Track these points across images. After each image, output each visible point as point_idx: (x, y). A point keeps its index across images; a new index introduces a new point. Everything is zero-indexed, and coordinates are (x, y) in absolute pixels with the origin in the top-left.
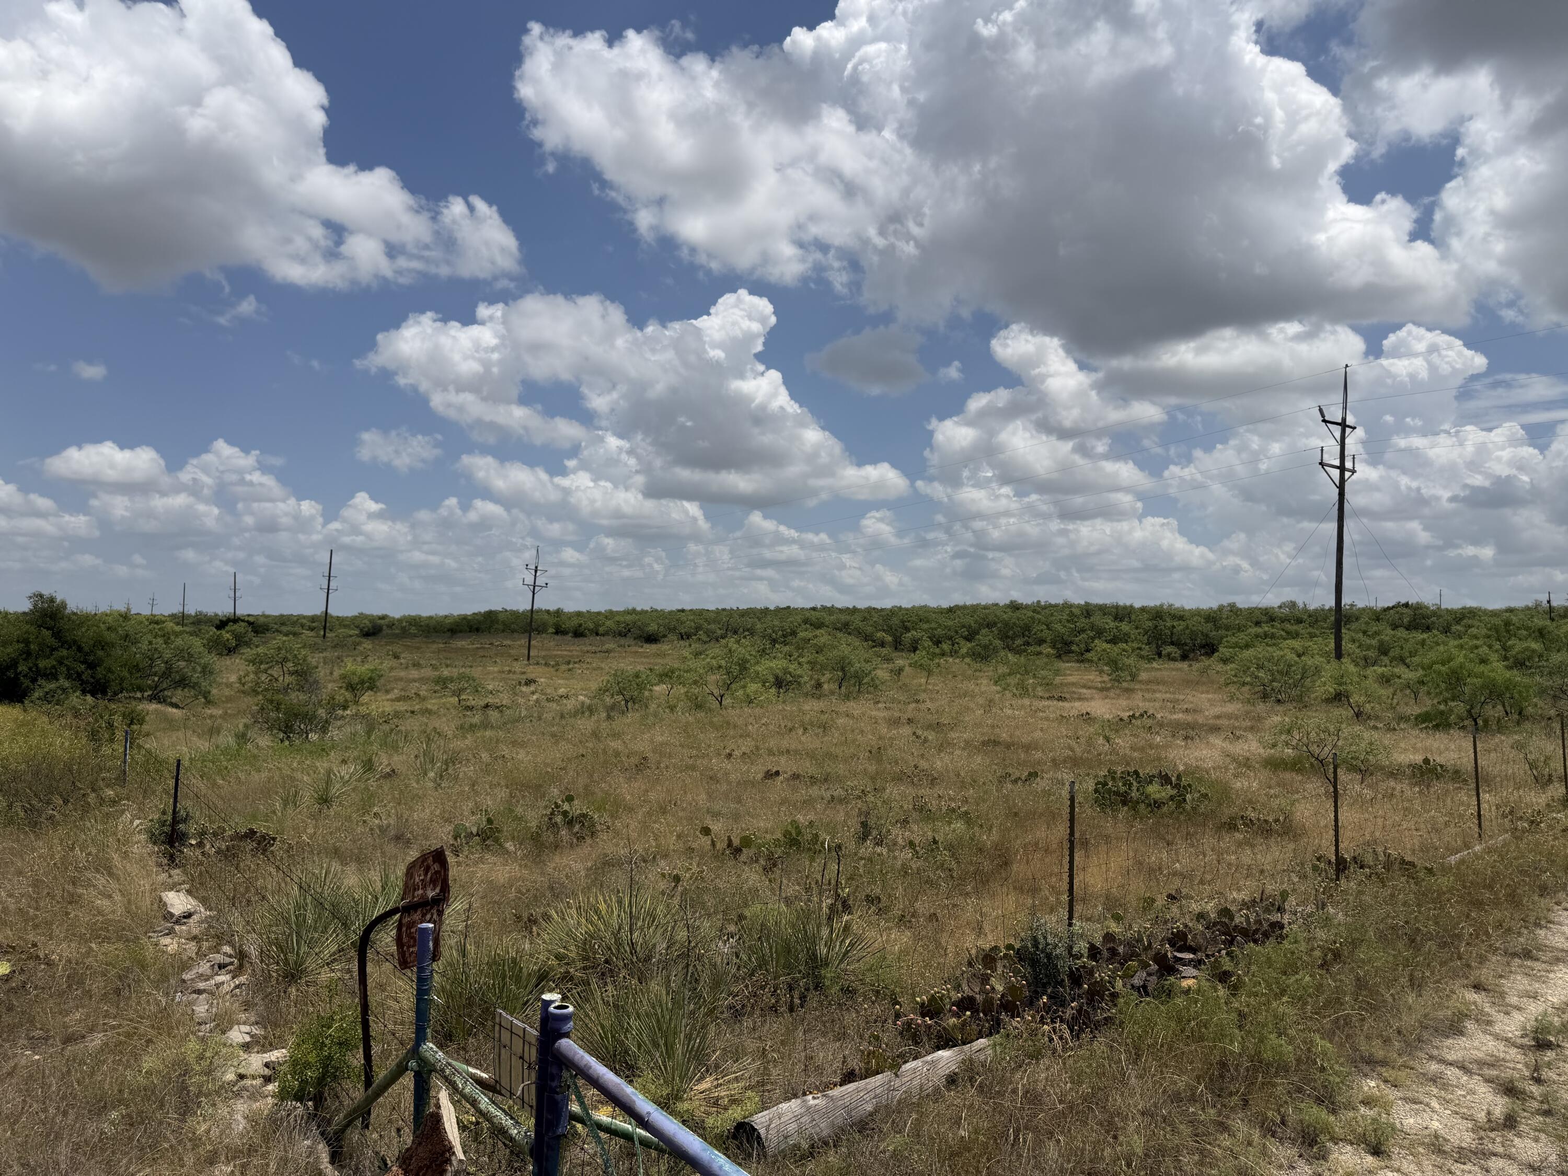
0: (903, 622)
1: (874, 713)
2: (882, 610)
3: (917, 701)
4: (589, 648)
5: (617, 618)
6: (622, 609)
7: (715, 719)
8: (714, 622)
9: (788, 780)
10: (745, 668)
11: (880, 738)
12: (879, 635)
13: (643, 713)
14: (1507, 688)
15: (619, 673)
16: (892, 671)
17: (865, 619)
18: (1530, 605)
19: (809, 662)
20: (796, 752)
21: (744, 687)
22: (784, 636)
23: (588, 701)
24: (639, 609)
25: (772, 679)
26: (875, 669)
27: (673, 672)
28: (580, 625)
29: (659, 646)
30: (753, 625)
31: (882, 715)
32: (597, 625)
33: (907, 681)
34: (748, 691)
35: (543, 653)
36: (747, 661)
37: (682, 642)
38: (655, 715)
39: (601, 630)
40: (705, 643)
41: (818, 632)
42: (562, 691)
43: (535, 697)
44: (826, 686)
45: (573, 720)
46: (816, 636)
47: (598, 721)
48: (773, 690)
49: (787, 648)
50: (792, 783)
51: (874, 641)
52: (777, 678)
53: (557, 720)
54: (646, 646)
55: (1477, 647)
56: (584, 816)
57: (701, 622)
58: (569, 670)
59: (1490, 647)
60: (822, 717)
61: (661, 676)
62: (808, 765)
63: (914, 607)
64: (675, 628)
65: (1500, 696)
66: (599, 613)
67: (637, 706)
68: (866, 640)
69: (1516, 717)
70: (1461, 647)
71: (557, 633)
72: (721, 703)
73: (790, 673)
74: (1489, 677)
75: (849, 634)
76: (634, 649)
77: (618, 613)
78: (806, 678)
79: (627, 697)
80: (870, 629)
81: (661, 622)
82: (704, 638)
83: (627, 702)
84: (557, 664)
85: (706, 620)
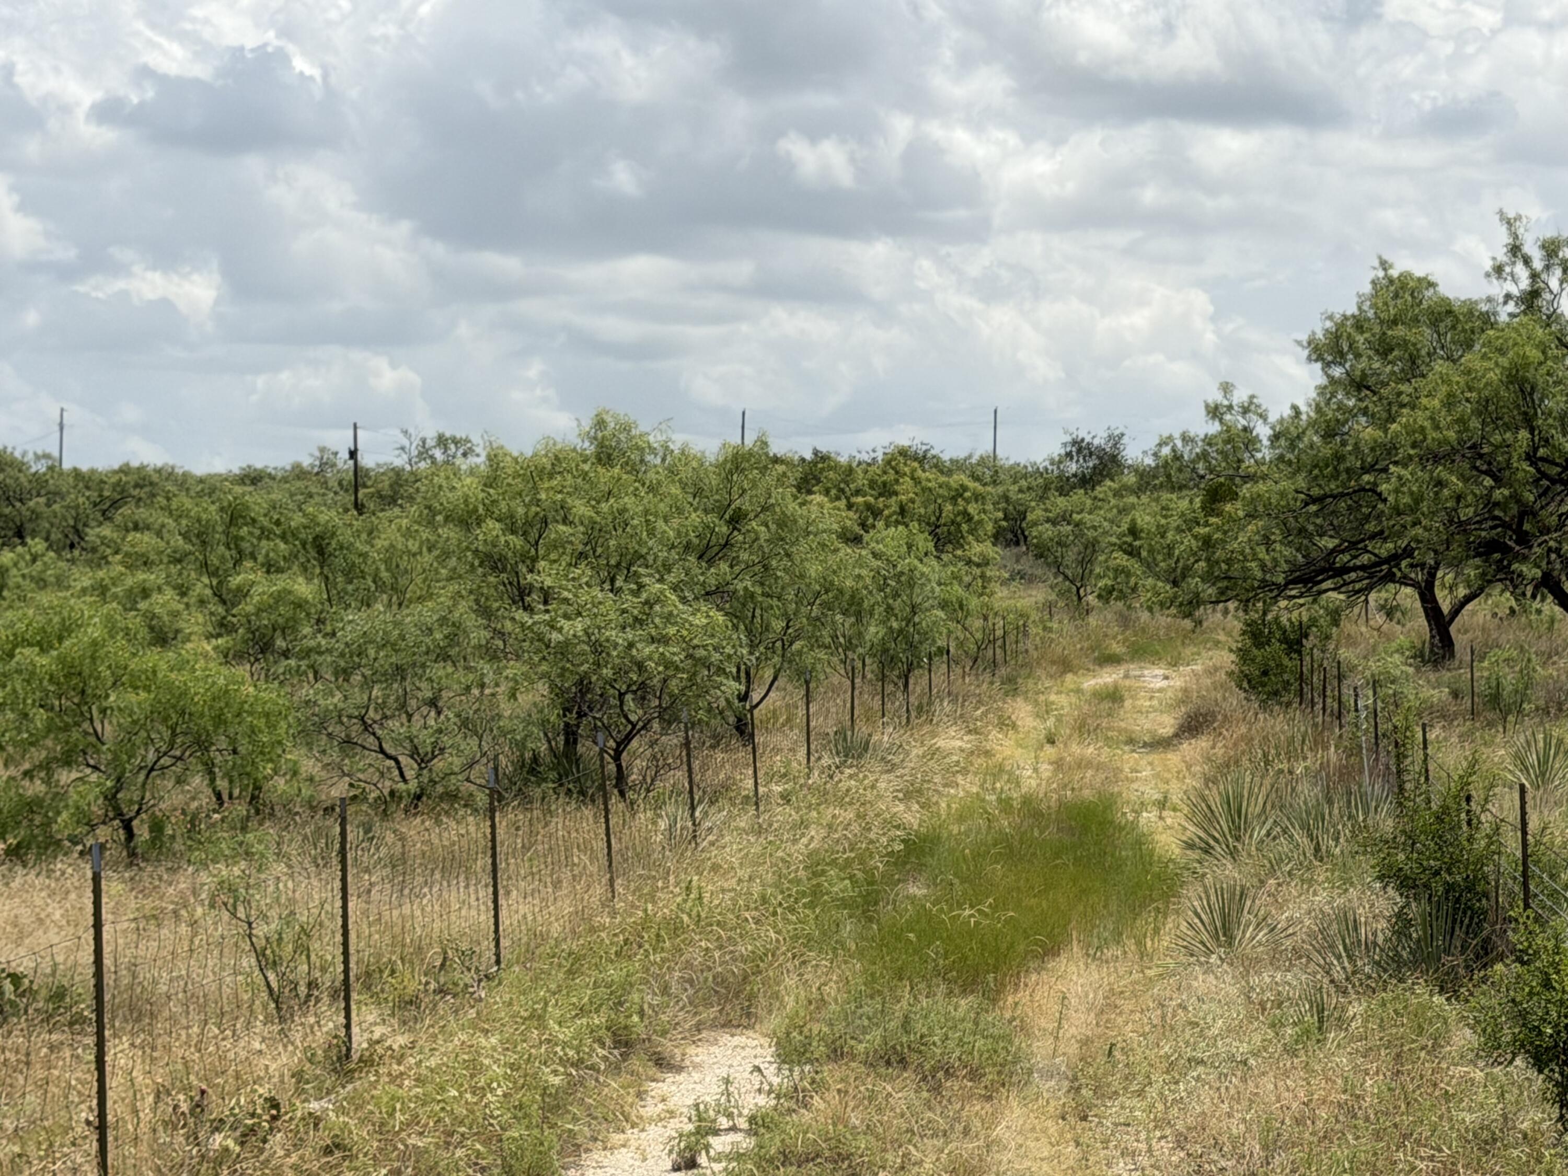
14: (219, 720)
18: (306, 462)
55: (145, 593)
59: (183, 591)
65: (202, 744)
69: (241, 809)
70: (102, 590)
74: (170, 687)
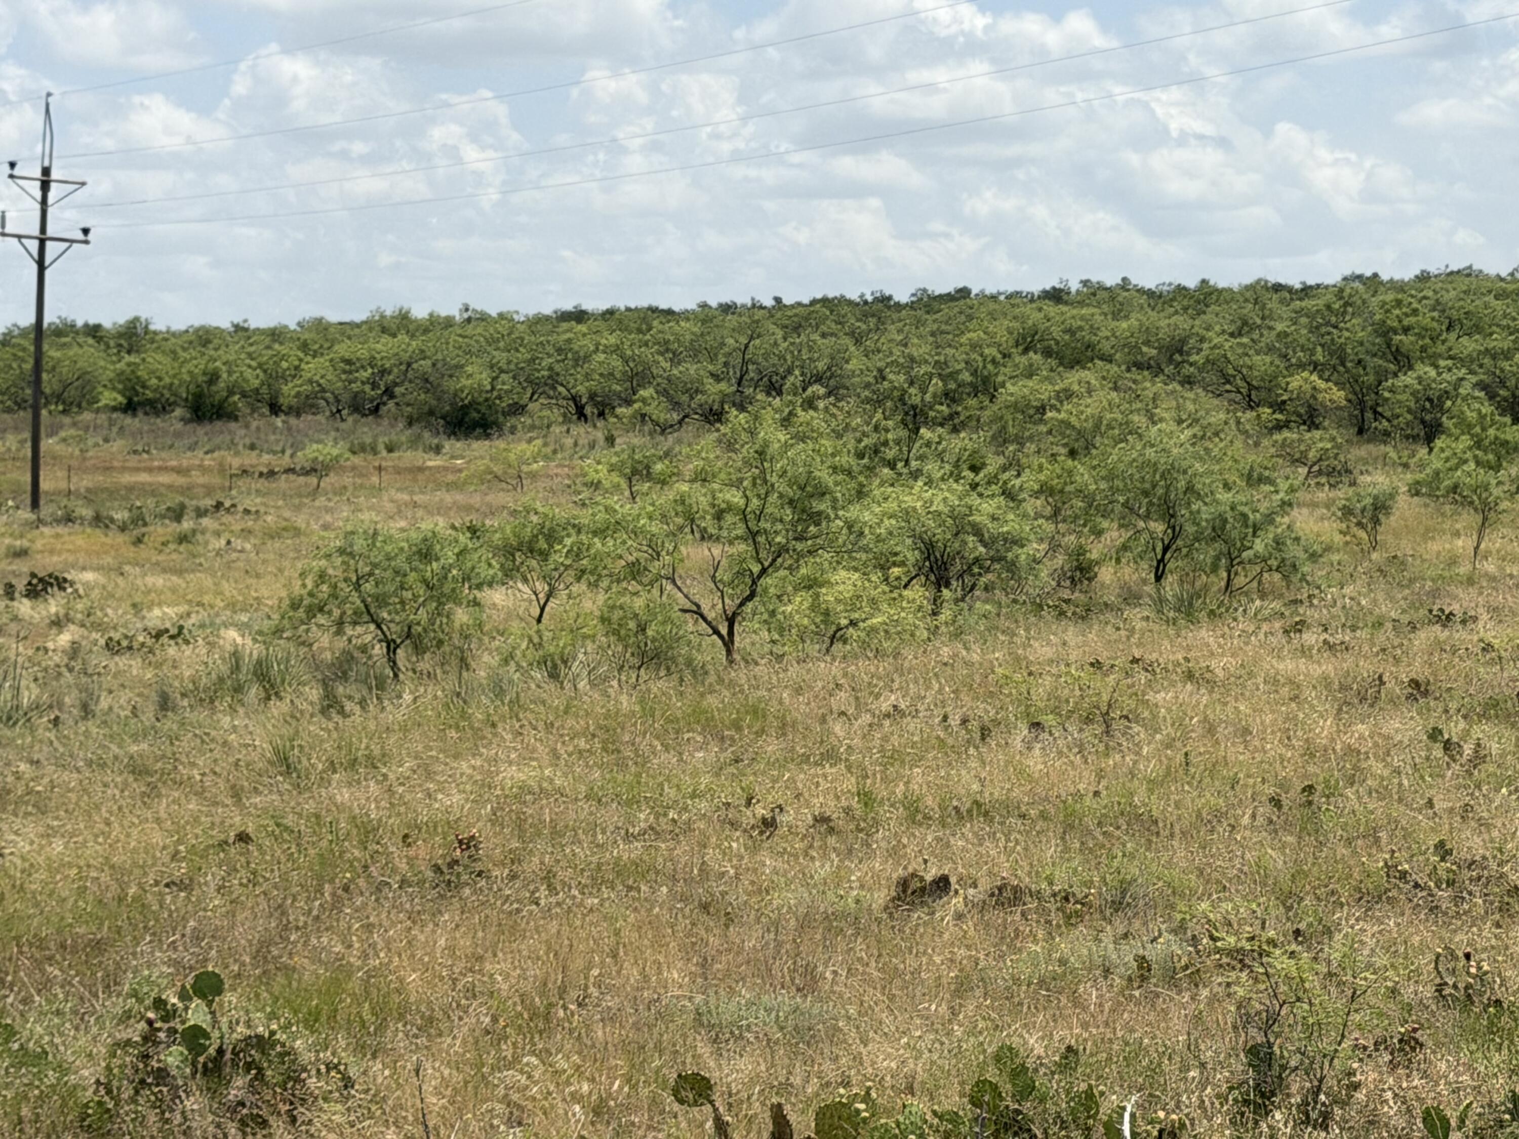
0: (1384, 331)
1: (1287, 666)
2: (1307, 291)
3: (1446, 619)
4: (250, 459)
5: (343, 349)
6: (359, 316)
7: (712, 701)
8: (695, 353)
9: (983, 907)
10: (816, 518)
11: (1309, 753)
12: (1300, 381)
13: (451, 683)
15: (359, 544)
16: (1347, 512)
17: (1243, 327)
19: (1045, 490)
20: (1009, 808)
21: (811, 584)
22: (949, 397)
23: (251, 649)
24: (420, 312)
25: (912, 556)
26: (1286, 505)
27: (552, 537)
28: (213, 377)
29: (501, 444)
30: (837, 359)
31: (1317, 671)
32: (274, 377)
33: (1406, 547)
34: (828, 596)
35: (84, 482)
36: (822, 493)
37: (580, 430)
38: (498, 689)
39: (289, 391)
40: (664, 429)
41: (1073, 379)
42: (157, 616)
43: (64, 639)
44: (1106, 574)
45: (202, 715)
46: (1067, 395)
47: (294, 716)
48: (917, 593)
49: (962, 442)
50: (996, 917)
51: (1280, 406)
52: (928, 548)
53: (148, 716)
54: (450, 445)
56: (262, 1043)
57: (647, 353)
58: (183, 539)
60: (1097, 683)
61: (508, 551)
62: (1051, 851)
63: (1424, 278)
64: (553, 380)
66: (276, 335)
67: (426, 664)
68: (1251, 405)
71: (130, 407)
72: (728, 643)
73: (977, 531)
75: (1188, 382)
76: (409, 457)
77: (347, 329)
78: (1036, 548)
79: (394, 631)
80: (1262, 363)
81: (501, 357)
82: (660, 411)
83: (392, 647)
84: (139, 520)
85: (665, 348)
